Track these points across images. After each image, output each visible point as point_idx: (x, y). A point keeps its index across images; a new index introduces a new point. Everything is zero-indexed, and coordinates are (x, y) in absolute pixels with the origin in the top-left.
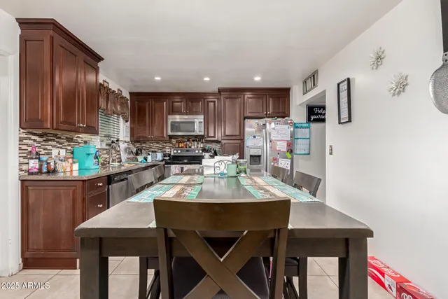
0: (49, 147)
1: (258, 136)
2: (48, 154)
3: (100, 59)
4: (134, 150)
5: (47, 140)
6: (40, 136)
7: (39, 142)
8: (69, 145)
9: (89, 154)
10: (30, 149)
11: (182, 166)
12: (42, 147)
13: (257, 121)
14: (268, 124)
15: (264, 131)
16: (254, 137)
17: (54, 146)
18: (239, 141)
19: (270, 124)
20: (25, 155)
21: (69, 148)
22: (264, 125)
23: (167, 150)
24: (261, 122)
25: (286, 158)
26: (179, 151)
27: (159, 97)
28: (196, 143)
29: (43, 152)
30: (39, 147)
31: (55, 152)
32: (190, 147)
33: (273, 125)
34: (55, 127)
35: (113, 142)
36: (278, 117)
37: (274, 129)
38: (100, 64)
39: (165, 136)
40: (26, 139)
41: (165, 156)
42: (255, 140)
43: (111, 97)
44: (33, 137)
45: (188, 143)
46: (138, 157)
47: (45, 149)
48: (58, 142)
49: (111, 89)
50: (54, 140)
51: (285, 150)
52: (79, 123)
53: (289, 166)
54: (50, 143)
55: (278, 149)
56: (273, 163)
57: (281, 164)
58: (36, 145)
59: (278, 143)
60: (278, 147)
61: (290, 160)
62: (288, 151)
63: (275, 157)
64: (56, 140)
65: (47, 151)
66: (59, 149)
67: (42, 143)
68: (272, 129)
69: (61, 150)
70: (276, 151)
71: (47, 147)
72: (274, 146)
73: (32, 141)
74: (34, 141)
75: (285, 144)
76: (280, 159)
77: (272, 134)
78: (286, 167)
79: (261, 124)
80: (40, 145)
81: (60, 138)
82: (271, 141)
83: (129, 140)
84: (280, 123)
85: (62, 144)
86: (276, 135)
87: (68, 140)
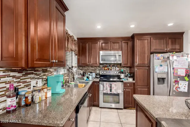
0: (28, 80)
1: (164, 65)
2: (27, 86)
3: (66, 9)
4: (82, 73)
5: (27, 74)
6: (19, 72)
7: (18, 78)
8: (44, 75)
9: (58, 82)
10: (8, 86)
11: (111, 83)
12: (21, 81)
13: (163, 55)
14: (171, 57)
15: (168, 61)
16: (161, 66)
17: (33, 78)
18: (147, 68)
19: (173, 56)
20: (3, 93)
21: (45, 77)
22: (168, 58)
23: (97, 71)
24: (166, 55)
25: (185, 80)
26: (105, 72)
27: (94, 40)
28: (114, 67)
29: (22, 85)
30: (19, 82)
31: (33, 83)
32: (111, 70)
33: (175, 58)
34: (30, 66)
35: (70, 68)
36: (176, 52)
37: (176, 60)
38: (66, 13)
39: (98, 64)
40: (4, 77)
41: (97, 75)
42: (162, 68)
43: (70, 40)
44: (12, 74)
45: (110, 67)
46: (84, 77)
47: (24, 82)
48: (36, 74)
49: (69, 35)
50: (32, 73)
51: (184, 75)
52: (52, 59)
53: (187, 86)
54: (29, 76)
55: (178, 74)
56: (175, 84)
57: (181, 84)
58: (15, 80)
59: (179, 70)
60: (178, 72)
61: (188, 82)
62: (186, 76)
63: (176, 80)
64: (34, 73)
65: (26, 84)
66: (37, 80)
67: (21, 78)
68: (175, 60)
69: (38, 80)
70: (177, 75)
71: (26, 80)
72: (175, 72)
73: (11, 78)
74: (14, 77)
75: (184, 71)
76: (180, 81)
77: (174, 64)
78: (185, 87)
79: (166, 57)
80: (19, 80)
81: (38, 71)
82: (173, 69)
83: (77, 66)
84: (180, 56)
85: (39, 75)
86: (178, 65)
87: (43, 71)
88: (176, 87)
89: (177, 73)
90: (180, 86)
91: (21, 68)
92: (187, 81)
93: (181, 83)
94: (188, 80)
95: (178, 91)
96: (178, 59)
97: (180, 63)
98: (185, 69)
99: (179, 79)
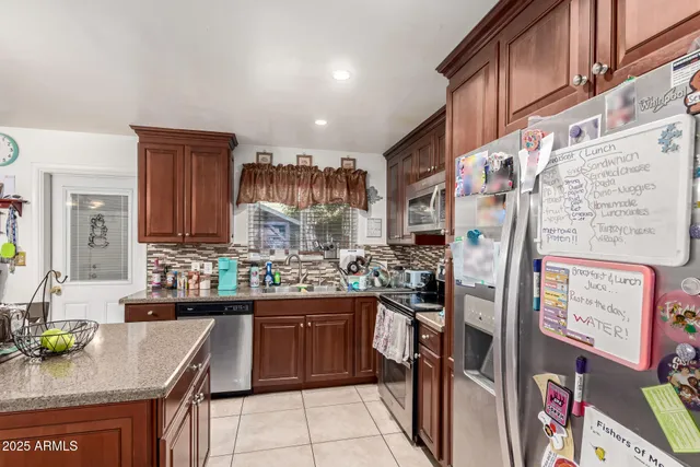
0: (187, 260)
1: (487, 234)
2: (185, 267)
5: (184, 252)
6: (174, 248)
7: (173, 255)
12: (176, 259)
13: (485, 152)
17: (196, 259)
29: (178, 265)
30: (173, 260)
40: (157, 252)
44: (165, 250)
47: (179, 262)
48: (201, 254)
50: (194, 252)
54: (188, 255)
55: (571, 325)
56: (549, 421)
57: (600, 454)
58: (168, 257)
59: (578, 283)
60: (574, 308)
62: (661, 373)
64: (197, 251)
65: (182, 264)
66: (202, 262)
67: (177, 256)
69: (205, 263)
70: (562, 337)
71: (184, 259)
72: (548, 298)
73: (164, 254)
74: (166, 253)
76: (590, 414)
77: (544, 218)
79: (496, 165)
80: (174, 258)
81: (205, 249)
82: (538, 265)
83: (385, 244)
84: (595, 123)
85: (207, 255)
86: (566, 224)
87: (217, 250)
88: (562, 464)
89: (561, 313)
92: (680, 457)
93: (604, 439)
96: (576, 154)
97: (584, 208)
98: (640, 277)
99: (583, 388)
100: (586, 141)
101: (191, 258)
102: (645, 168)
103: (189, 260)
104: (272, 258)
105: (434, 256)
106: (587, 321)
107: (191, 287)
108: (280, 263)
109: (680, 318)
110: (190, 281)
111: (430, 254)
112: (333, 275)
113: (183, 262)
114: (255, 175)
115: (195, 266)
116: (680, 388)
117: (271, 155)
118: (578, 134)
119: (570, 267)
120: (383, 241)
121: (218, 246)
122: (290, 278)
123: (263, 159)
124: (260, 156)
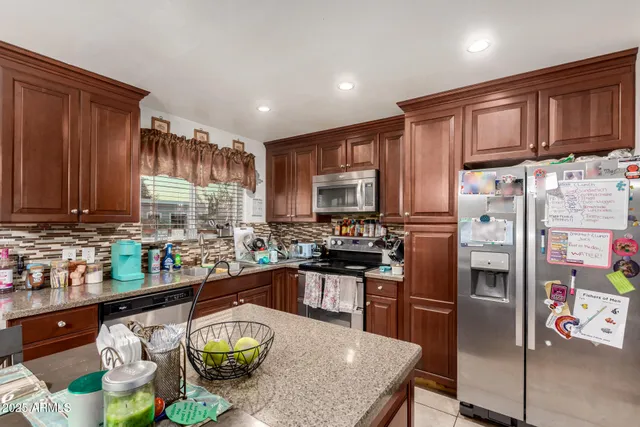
0: (54, 247)
1: (498, 216)
2: (52, 256)
6: (33, 230)
7: (30, 241)
8: (105, 240)
11: (323, 275)
12: (37, 246)
13: (493, 172)
14: (531, 179)
15: (519, 201)
16: (485, 219)
17: (69, 244)
19: (541, 174)
21: (105, 244)
22: (520, 182)
23: (323, 239)
24: (508, 174)
25: (611, 290)
26: (340, 242)
28: (371, 226)
29: (40, 254)
30: (32, 248)
32: (361, 235)
33: (551, 181)
35: (218, 228)
36: (577, 155)
41: (316, 250)
42: (486, 229)
44: (16, 233)
45: (358, 226)
46: (256, 253)
47: (42, 250)
48: (77, 237)
50: (67, 235)
53: (622, 319)
54: (57, 239)
55: (570, 257)
56: (552, 302)
57: (585, 306)
58: (21, 244)
59: (573, 238)
60: (570, 250)
61: (628, 299)
62: (616, 268)
63: (558, 282)
64: (71, 234)
65: (48, 253)
66: (80, 248)
67: (37, 242)
68: (550, 192)
69: (83, 249)
70: (563, 263)
71: (49, 246)
72: (553, 246)
73: (13, 240)
74: (19, 238)
75: (604, 243)
76: (580, 292)
77: (549, 210)
78: (609, 321)
79: (509, 181)
80: (32, 244)
81: (83, 230)
82: (543, 232)
83: (264, 222)
84: (581, 173)
85: (86, 239)
86: (566, 213)
87: (101, 232)
88: (561, 319)
89: (563, 253)
90: (579, 313)
91: (35, 225)
92: (624, 295)
93: (587, 300)
94: (632, 288)
95: (568, 336)
96: (572, 185)
97: (577, 207)
98: (608, 235)
99: (575, 282)
100: (575, 180)
101: (62, 244)
102: (610, 195)
103: (58, 247)
104: (172, 238)
105: (314, 231)
106: (580, 254)
107: (76, 282)
108: (179, 243)
109: (623, 248)
110: (73, 275)
111: (310, 230)
112: (226, 252)
113: (49, 249)
114: (157, 143)
115: (69, 253)
116: (623, 271)
117: (168, 124)
118: (570, 176)
119: (568, 232)
120: (262, 220)
121: (103, 226)
122: (188, 259)
123: (160, 126)
124: (157, 123)
